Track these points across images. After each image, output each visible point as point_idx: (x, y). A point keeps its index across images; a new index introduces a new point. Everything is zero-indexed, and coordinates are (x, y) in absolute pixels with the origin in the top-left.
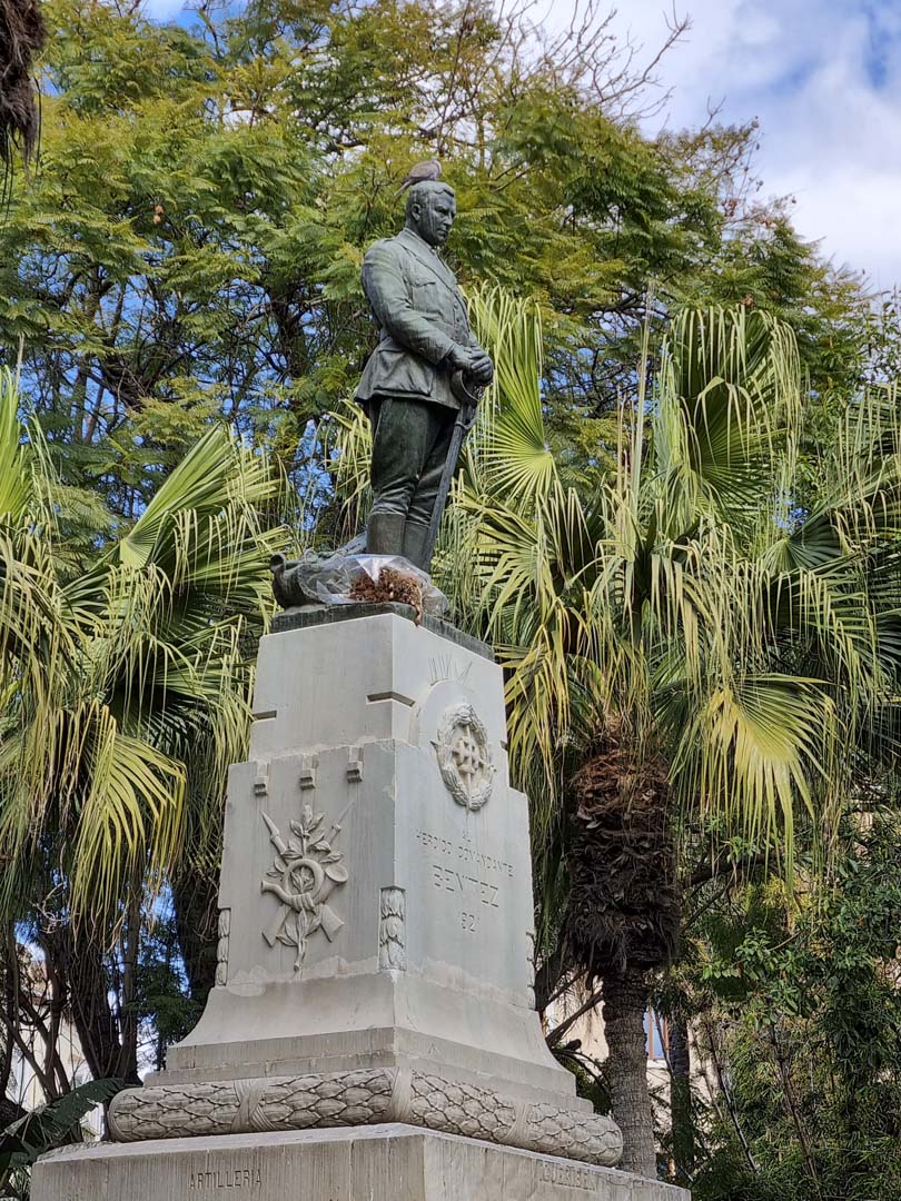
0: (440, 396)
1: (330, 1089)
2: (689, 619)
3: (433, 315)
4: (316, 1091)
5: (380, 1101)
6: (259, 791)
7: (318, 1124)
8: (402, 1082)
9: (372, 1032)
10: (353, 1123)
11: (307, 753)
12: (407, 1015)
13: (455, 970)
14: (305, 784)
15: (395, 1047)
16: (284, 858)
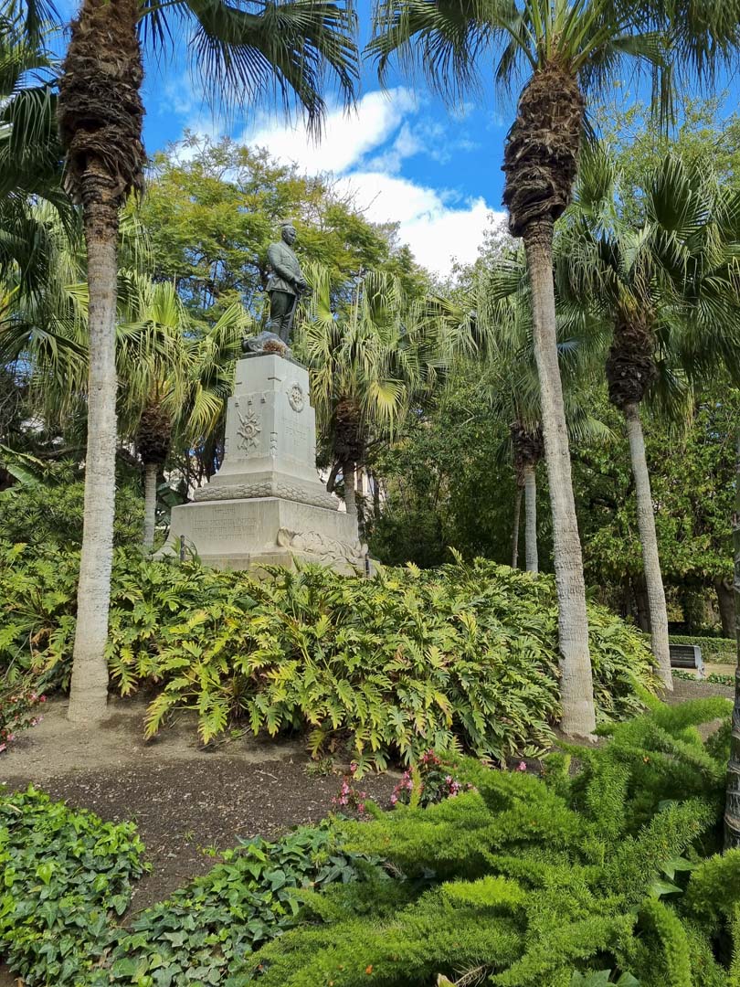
0: (290, 291)
1: (254, 487)
2: (366, 362)
3: (289, 267)
4: (250, 488)
5: (268, 491)
6: (237, 405)
7: (251, 497)
8: (274, 486)
9: (267, 472)
10: (261, 497)
11: (250, 394)
12: (277, 468)
13: (292, 456)
14: (250, 403)
15: (273, 477)
16: (243, 424)
